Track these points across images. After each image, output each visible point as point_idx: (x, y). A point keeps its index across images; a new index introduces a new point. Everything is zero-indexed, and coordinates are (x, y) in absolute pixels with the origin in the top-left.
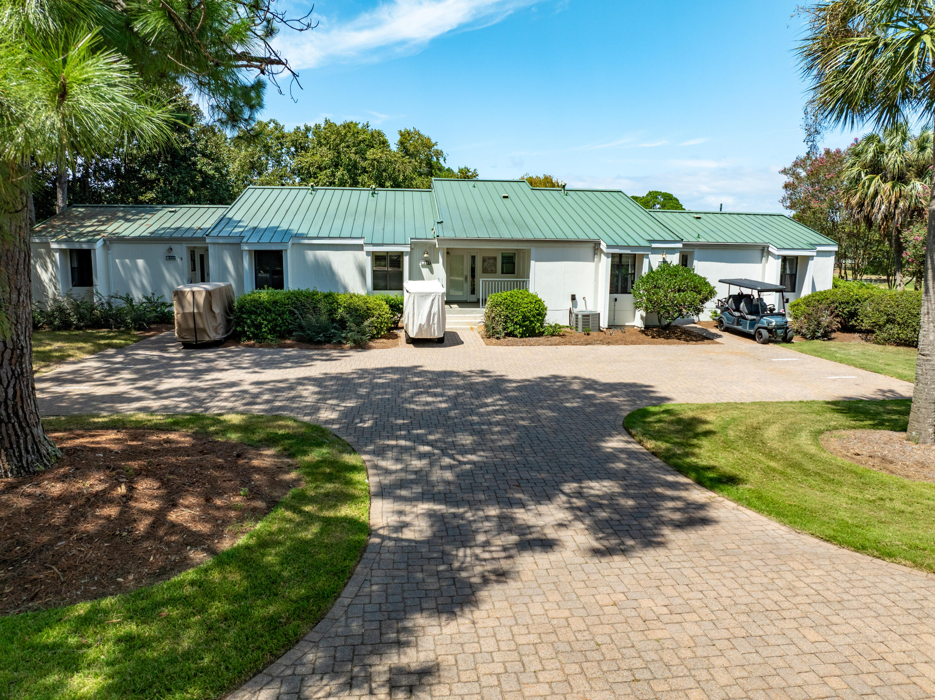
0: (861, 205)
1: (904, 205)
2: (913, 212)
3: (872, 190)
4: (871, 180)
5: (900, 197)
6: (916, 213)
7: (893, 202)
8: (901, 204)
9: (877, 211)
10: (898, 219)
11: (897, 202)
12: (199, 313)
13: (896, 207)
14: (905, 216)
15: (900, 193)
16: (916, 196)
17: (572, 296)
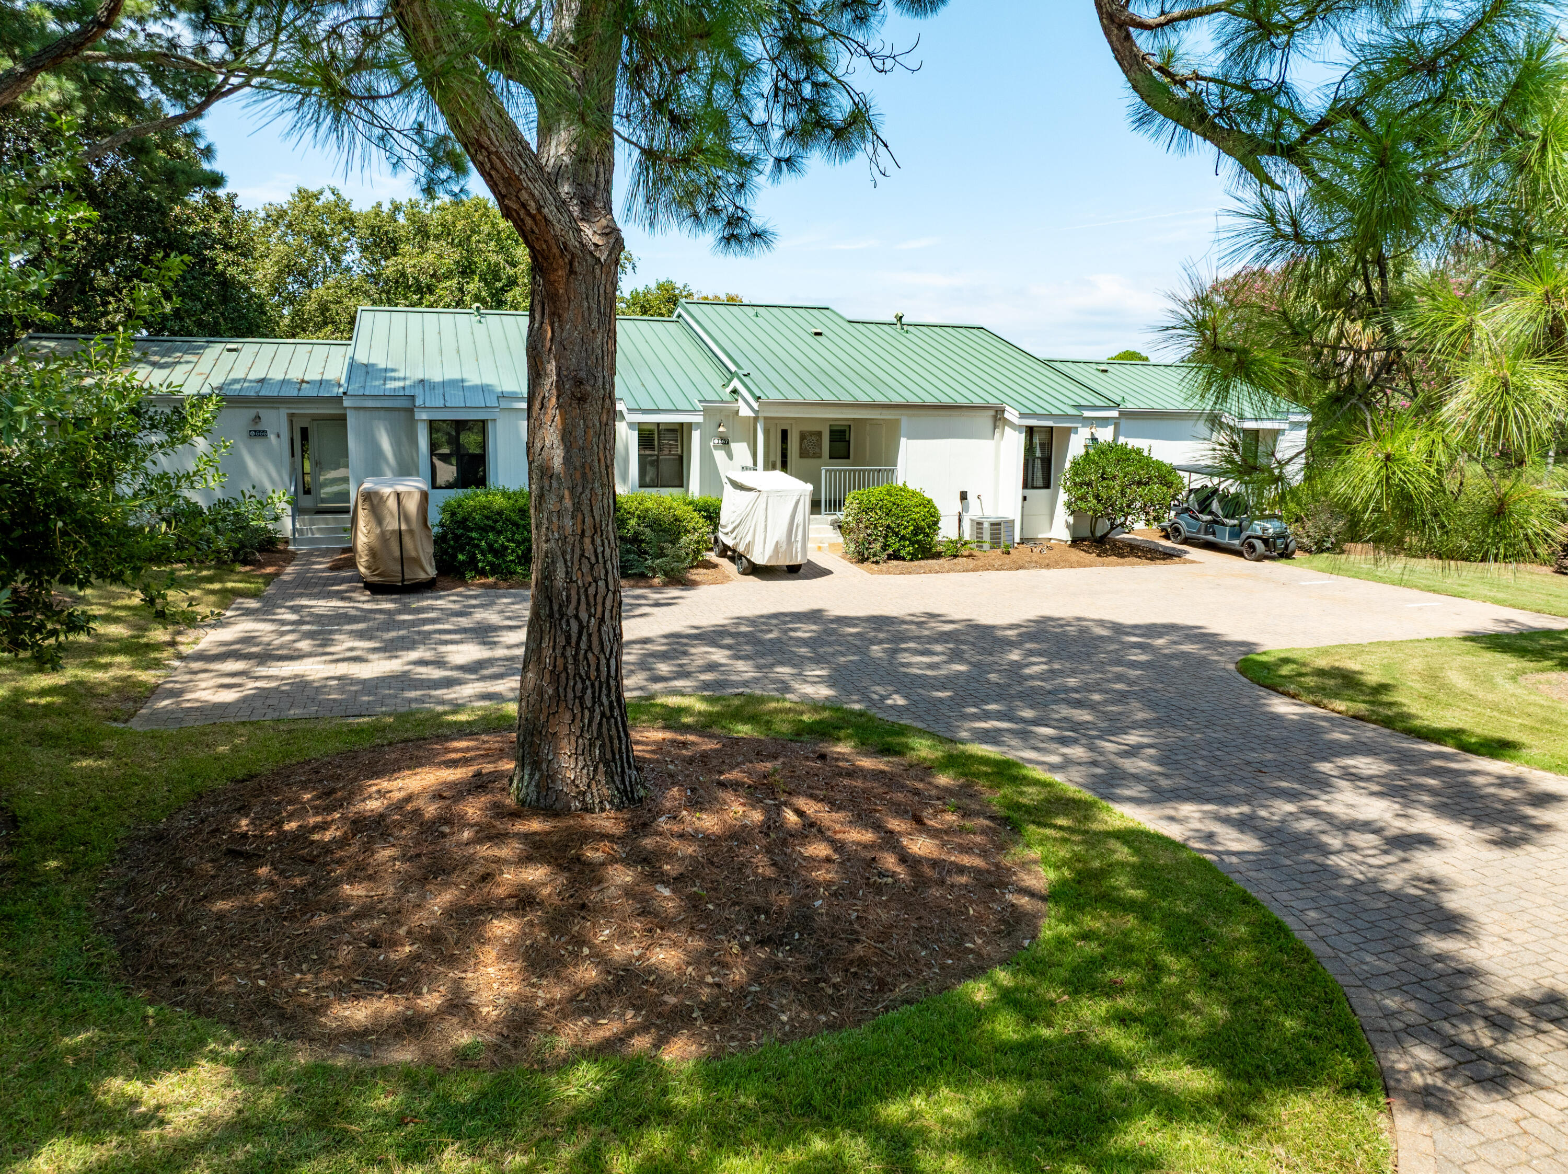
12: (411, 532)
17: (961, 493)
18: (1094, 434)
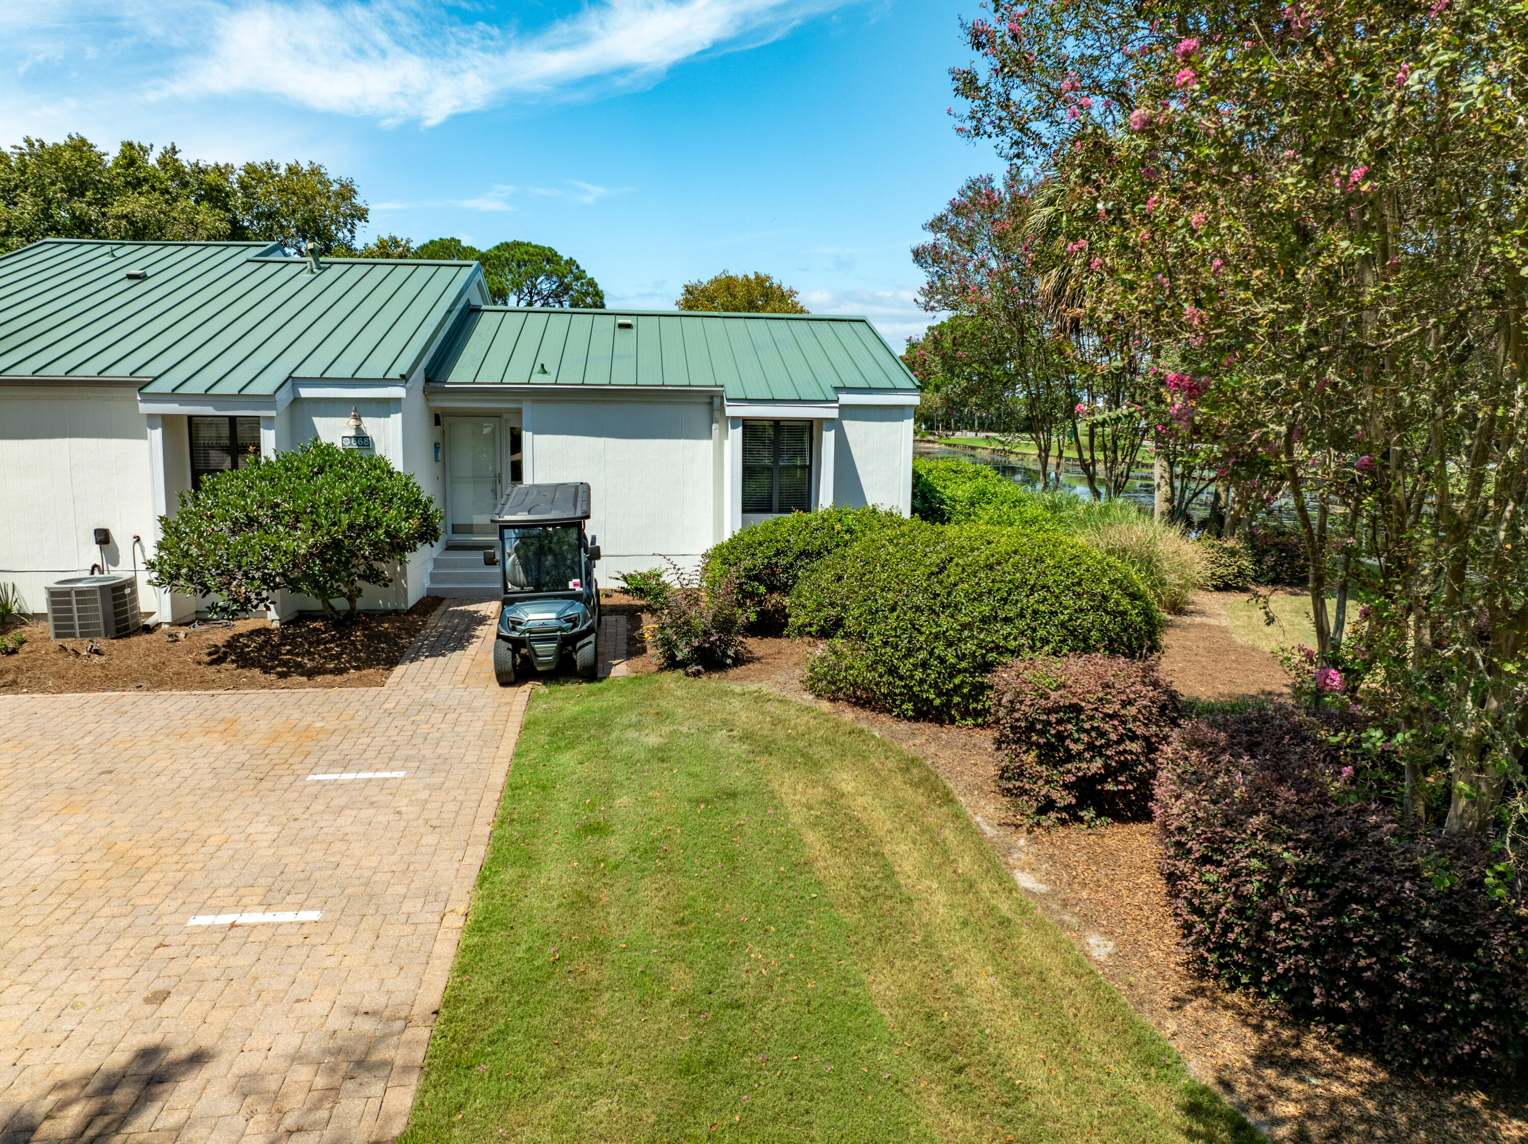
17: (97, 532)
18: (358, 428)
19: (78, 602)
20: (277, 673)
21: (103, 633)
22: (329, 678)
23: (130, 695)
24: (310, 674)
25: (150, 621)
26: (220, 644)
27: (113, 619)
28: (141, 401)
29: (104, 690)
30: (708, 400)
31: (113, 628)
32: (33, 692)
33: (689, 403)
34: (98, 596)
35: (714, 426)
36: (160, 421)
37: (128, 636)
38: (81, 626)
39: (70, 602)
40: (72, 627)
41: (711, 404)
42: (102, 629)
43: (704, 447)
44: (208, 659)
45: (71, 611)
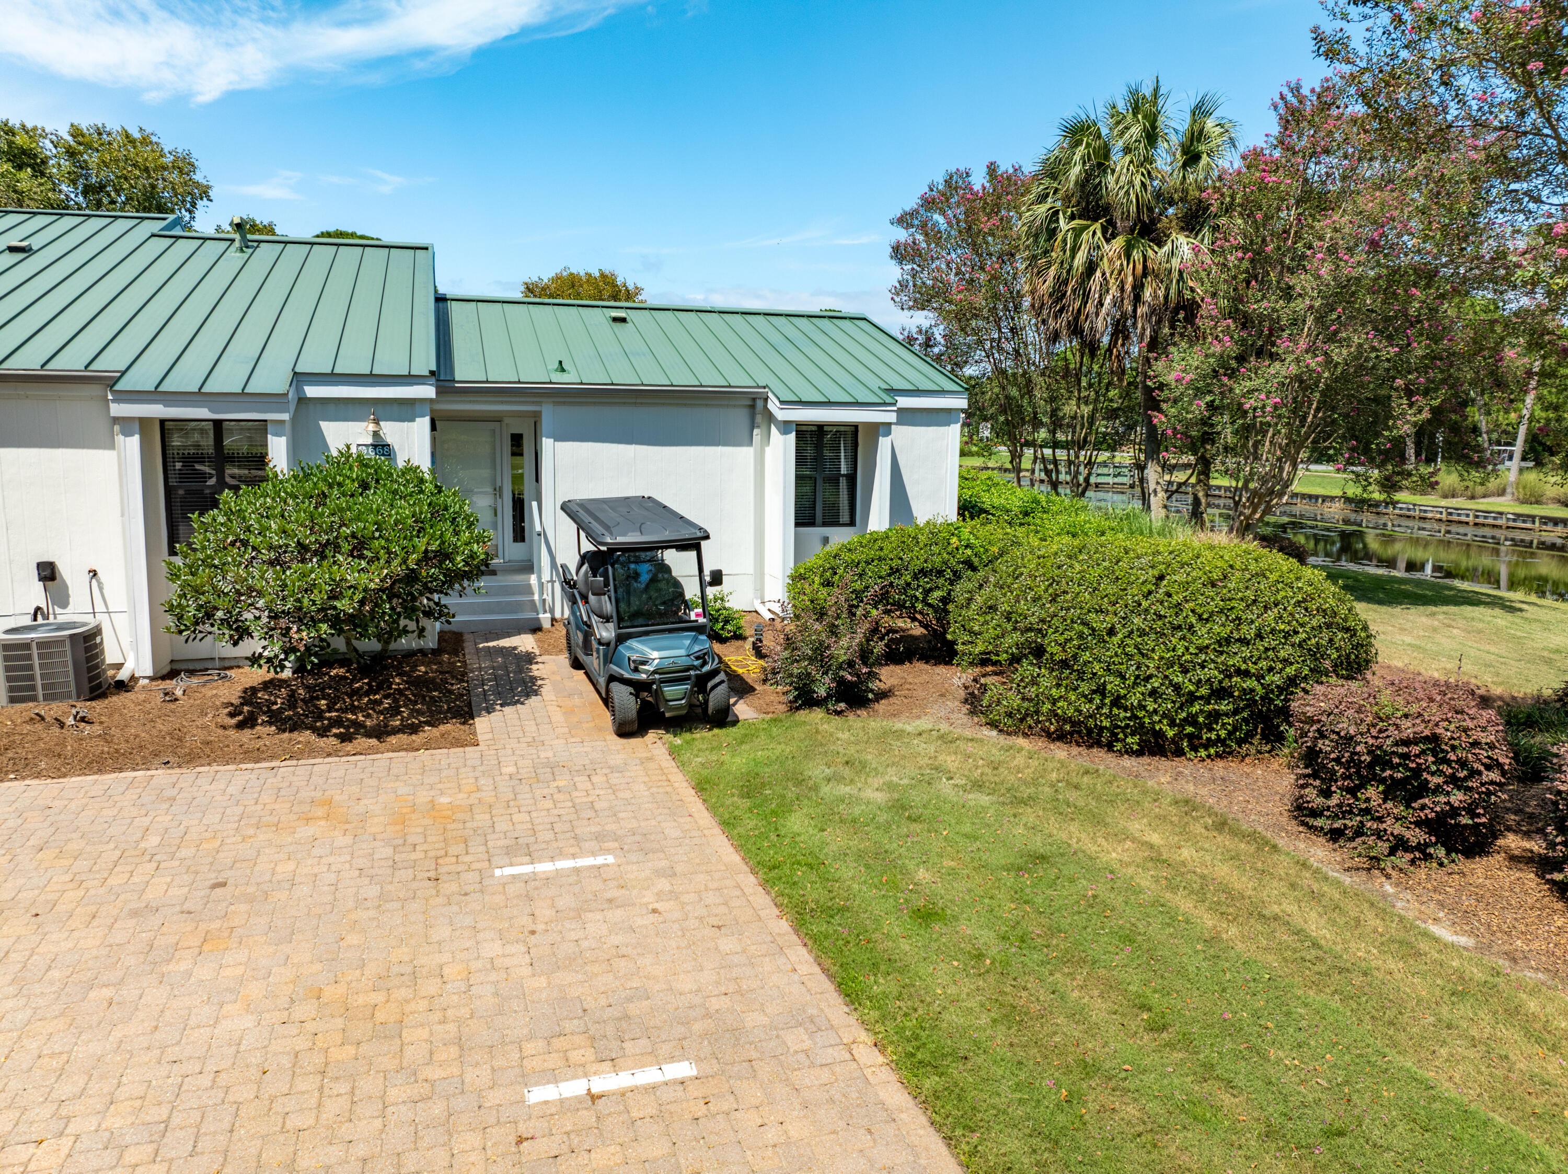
0: (1058, 294)
1: (1156, 297)
2: (1176, 311)
3: (1081, 258)
4: (1078, 232)
5: (1145, 274)
6: (1181, 316)
7: (1128, 287)
8: (1147, 294)
9: (1093, 310)
10: (1144, 329)
11: (1138, 287)
13: (1137, 299)
14: (1159, 322)
15: (1145, 267)
16: (1181, 273)
17: (41, 566)
18: (376, 434)
19: (40, 656)
20: (335, 735)
21: (74, 693)
22: (403, 738)
23: (161, 776)
24: (380, 733)
25: (123, 675)
26: (236, 702)
27: (85, 677)
28: (113, 401)
29: (121, 770)
30: (749, 403)
31: (86, 686)
32: (23, 778)
33: (728, 406)
34: (68, 647)
35: (756, 431)
36: (137, 426)
37: (103, 696)
38: (44, 687)
39: (29, 657)
40: (33, 688)
41: (753, 407)
42: (73, 688)
43: (744, 455)
44: (234, 721)
45: (30, 668)
